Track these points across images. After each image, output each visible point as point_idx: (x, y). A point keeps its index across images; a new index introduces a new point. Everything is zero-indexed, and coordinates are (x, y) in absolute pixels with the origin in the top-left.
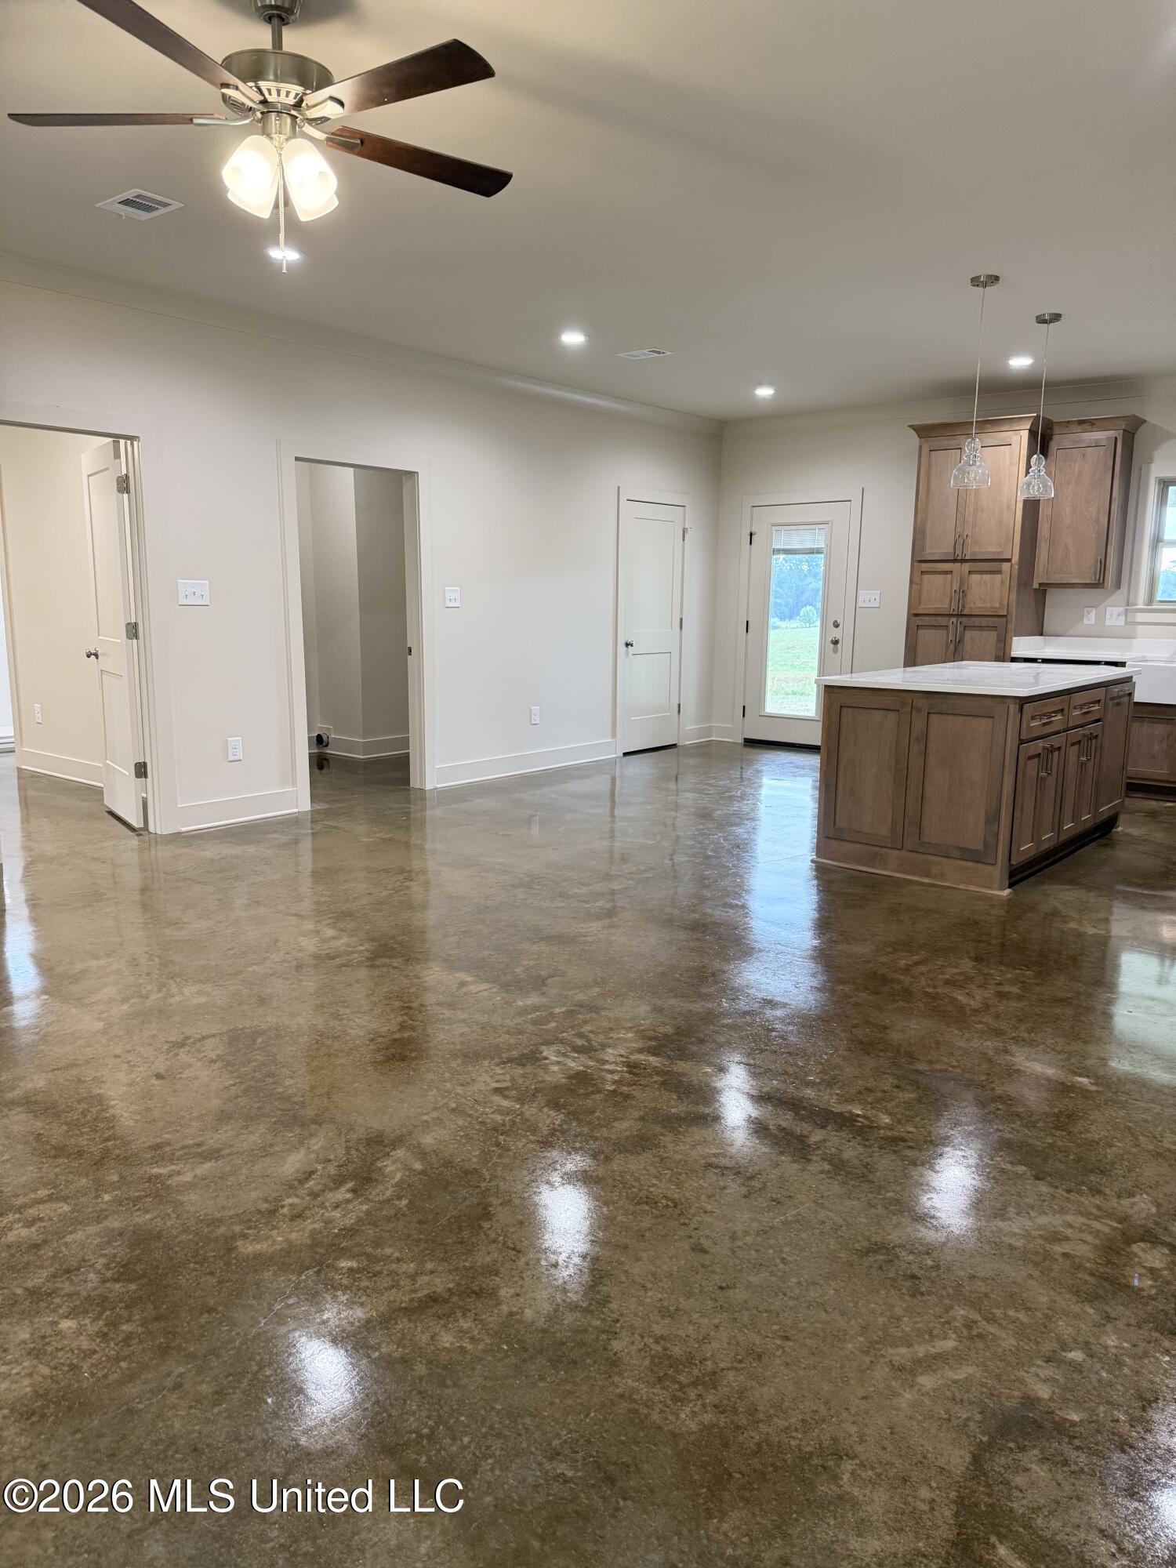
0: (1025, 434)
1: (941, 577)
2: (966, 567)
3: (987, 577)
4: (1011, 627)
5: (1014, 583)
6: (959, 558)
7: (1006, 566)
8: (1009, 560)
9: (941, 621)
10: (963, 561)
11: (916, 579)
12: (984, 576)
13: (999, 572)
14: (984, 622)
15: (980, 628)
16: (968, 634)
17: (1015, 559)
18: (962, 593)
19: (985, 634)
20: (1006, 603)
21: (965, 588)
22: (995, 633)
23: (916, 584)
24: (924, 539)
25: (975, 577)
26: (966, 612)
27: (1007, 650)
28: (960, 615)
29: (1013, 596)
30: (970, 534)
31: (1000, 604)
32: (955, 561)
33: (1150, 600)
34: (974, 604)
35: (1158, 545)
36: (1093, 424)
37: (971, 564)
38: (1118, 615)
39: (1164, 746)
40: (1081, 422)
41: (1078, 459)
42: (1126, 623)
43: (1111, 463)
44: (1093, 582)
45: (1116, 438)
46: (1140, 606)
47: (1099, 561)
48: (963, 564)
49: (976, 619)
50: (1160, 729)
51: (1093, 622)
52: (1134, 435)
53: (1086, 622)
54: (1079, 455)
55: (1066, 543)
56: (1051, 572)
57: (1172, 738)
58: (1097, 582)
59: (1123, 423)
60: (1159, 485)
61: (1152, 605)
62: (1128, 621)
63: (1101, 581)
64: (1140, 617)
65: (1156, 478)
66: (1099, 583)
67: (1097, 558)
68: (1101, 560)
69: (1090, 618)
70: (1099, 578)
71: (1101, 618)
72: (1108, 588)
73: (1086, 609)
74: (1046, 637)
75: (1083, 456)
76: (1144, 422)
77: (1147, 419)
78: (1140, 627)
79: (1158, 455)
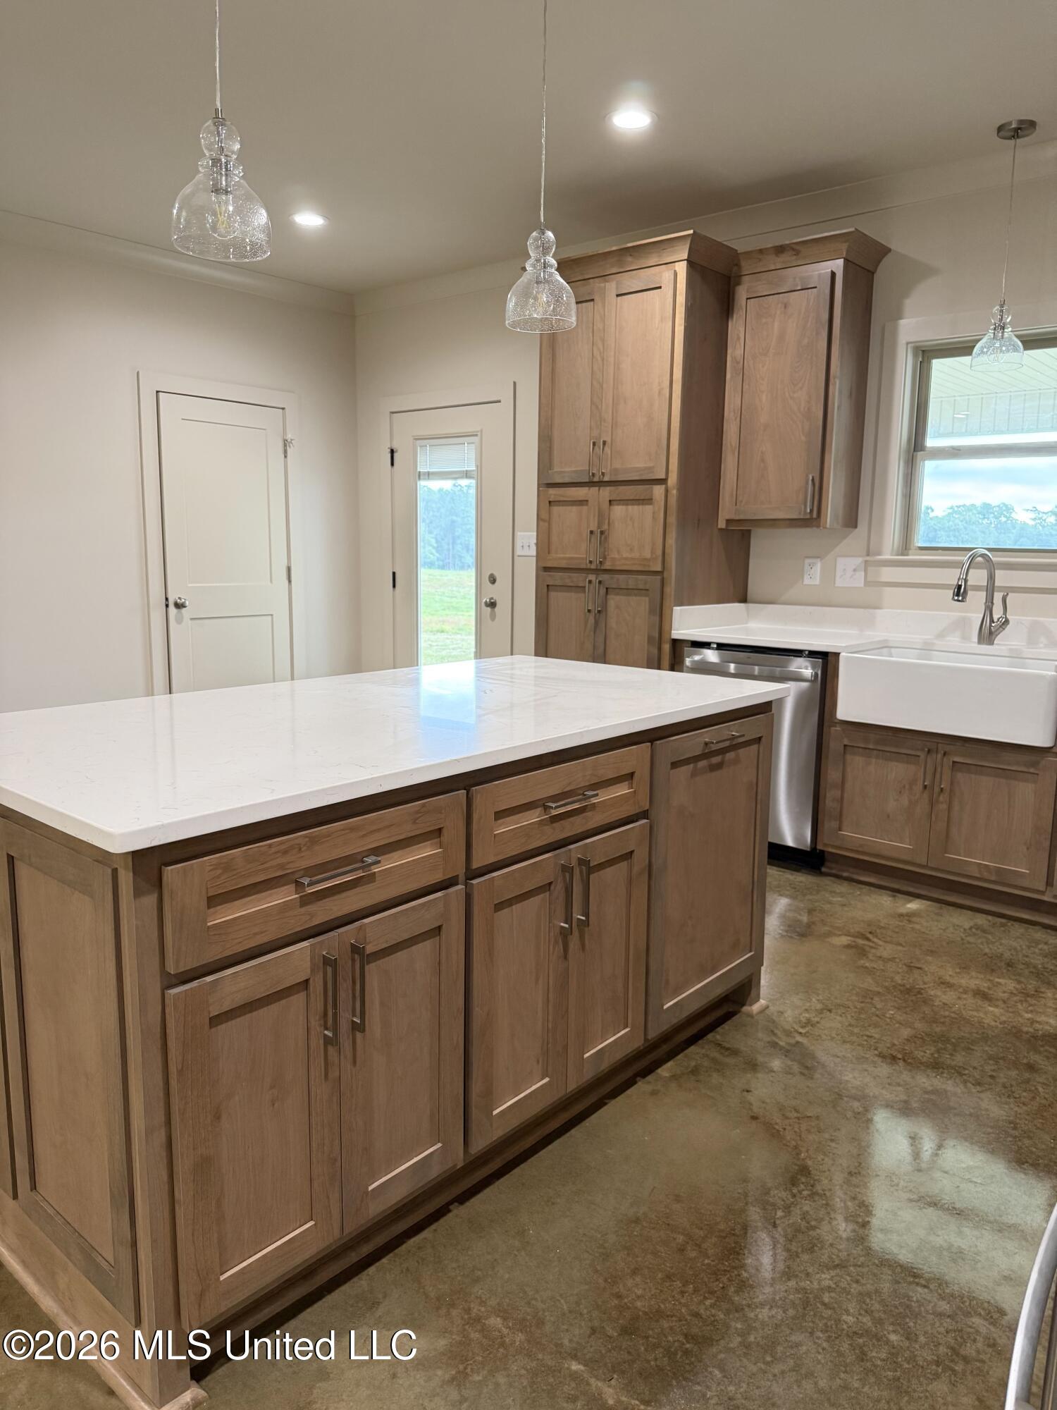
0: (682, 268)
1: (574, 508)
2: (606, 493)
3: (634, 510)
4: (670, 590)
5: (672, 519)
6: (596, 479)
7: (658, 491)
8: (662, 481)
9: (578, 579)
10: (601, 484)
11: (544, 515)
12: (630, 507)
13: (648, 501)
14: (632, 581)
15: (629, 591)
16: (613, 601)
17: (673, 479)
18: (601, 535)
19: (634, 600)
20: (659, 552)
21: (605, 527)
22: (647, 599)
23: (544, 520)
24: (551, 448)
25: (618, 510)
26: (607, 566)
27: (666, 627)
28: (597, 571)
29: (671, 540)
30: (608, 440)
31: (652, 552)
32: (590, 484)
33: (906, 544)
34: (619, 552)
35: (916, 456)
36: (797, 253)
37: (612, 488)
38: (855, 570)
39: (905, 801)
40: (780, 250)
41: (778, 312)
42: (867, 583)
43: (826, 316)
44: (802, 517)
45: (833, 275)
46: (887, 556)
47: (810, 482)
48: (602, 488)
49: (622, 577)
50: (897, 771)
51: (817, 582)
52: (873, 273)
53: (807, 581)
54: (780, 305)
55: (762, 453)
56: (741, 501)
57: (919, 787)
58: (808, 517)
59: (844, 247)
60: (915, 355)
61: (907, 555)
62: (869, 579)
63: (815, 515)
64: (888, 574)
65: (907, 344)
66: (811, 519)
67: (807, 476)
68: (813, 480)
69: (814, 576)
70: (811, 511)
71: (829, 575)
72: (828, 526)
73: (807, 561)
74: (751, 605)
75: (785, 307)
76: (887, 251)
77: (892, 246)
78: (887, 590)
79: (910, 305)
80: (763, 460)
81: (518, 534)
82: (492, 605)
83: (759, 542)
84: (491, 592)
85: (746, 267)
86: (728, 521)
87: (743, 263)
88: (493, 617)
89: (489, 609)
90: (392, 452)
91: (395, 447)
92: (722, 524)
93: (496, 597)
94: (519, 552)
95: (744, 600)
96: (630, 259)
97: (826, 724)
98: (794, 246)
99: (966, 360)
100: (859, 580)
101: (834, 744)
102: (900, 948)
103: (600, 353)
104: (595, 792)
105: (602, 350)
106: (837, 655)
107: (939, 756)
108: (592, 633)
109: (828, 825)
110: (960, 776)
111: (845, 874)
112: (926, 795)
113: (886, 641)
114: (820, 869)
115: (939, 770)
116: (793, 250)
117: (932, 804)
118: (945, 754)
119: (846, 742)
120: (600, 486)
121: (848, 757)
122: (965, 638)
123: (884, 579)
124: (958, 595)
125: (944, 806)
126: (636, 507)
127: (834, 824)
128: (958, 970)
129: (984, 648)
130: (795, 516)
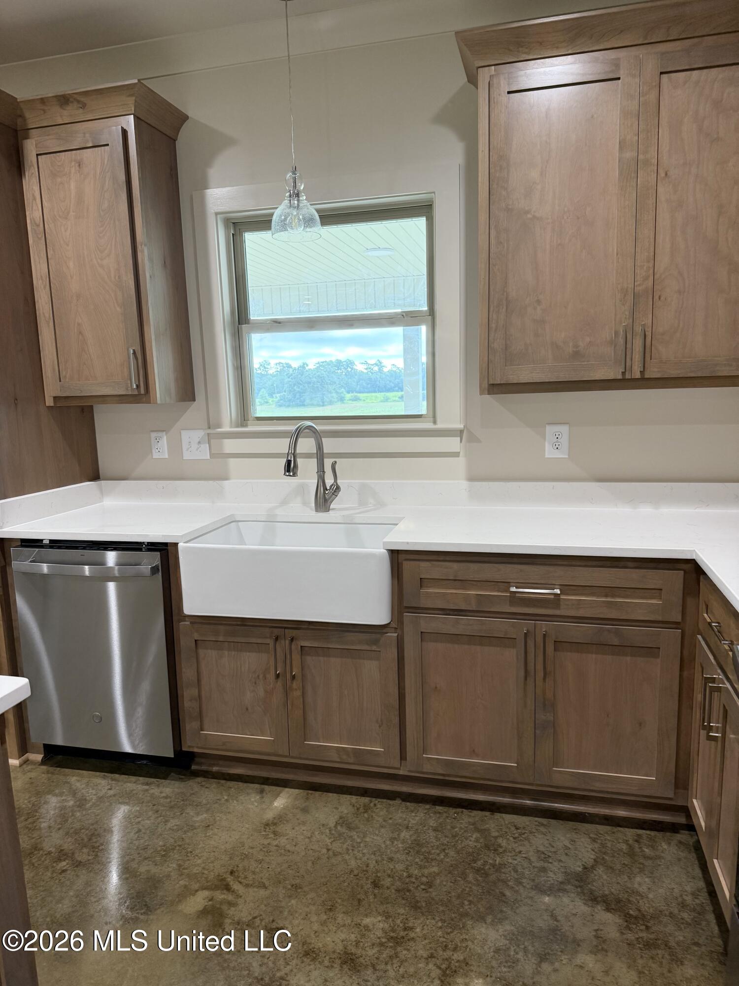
35: (241, 328)
36: (84, 106)
38: (199, 443)
39: (261, 692)
40: (64, 100)
41: (73, 170)
42: (212, 455)
43: (122, 177)
44: (130, 393)
45: (125, 133)
46: (226, 428)
47: (132, 356)
50: (250, 661)
51: (166, 455)
52: (175, 140)
53: (156, 455)
54: (73, 164)
55: (79, 324)
56: (65, 377)
57: (271, 676)
58: (136, 393)
59: (131, 101)
60: (227, 227)
61: (246, 426)
62: (213, 452)
63: (142, 391)
64: (230, 446)
65: (217, 214)
66: (140, 394)
67: (128, 350)
68: (134, 353)
69: (161, 449)
70: (138, 386)
72: (159, 401)
73: (153, 435)
74: (103, 482)
75: (80, 166)
76: (185, 118)
77: (190, 114)
78: (232, 462)
79: (213, 173)
80: (80, 333)
85: (31, 120)
86: (55, 398)
87: (26, 113)
92: (50, 402)
95: (95, 476)
97: (175, 618)
98: (75, 96)
100: (204, 453)
101: (184, 642)
106: (176, 545)
107: (287, 642)
109: (189, 727)
110: (310, 660)
111: (215, 769)
112: (280, 683)
113: (232, 515)
114: (189, 767)
115: (288, 657)
116: (78, 102)
117: (286, 692)
118: (292, 640)
119: (196, 636)
121: (201, 652)
123: (228, 450)
124: (289, 471)
125: (298, 693)
127: (195, 725)
129: (322, 516)
130: (122, 392)
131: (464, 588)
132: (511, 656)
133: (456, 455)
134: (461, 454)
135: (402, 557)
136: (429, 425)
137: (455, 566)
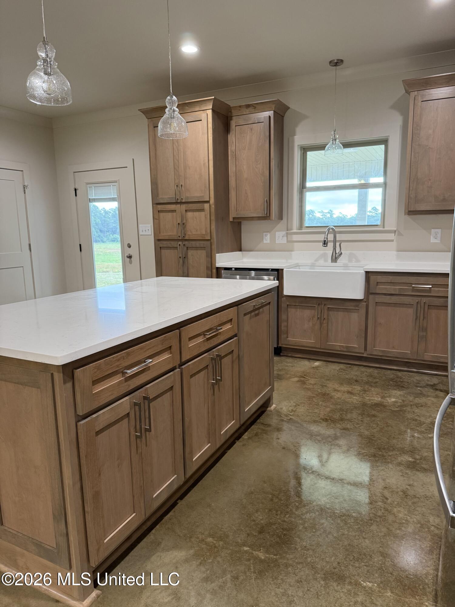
0: (210, 112)
1: (170, 214)
2: (184, 207)
3: (197, 214)
4: (214, 247)
5: (213, 218)
6: (179, 201)
7: (206, 206)
8: (208, 202)
9: (174, 244)
10: (181, 203)
11: (156, 217)
12: (195, 213)
13: (202, 210)
14: (198, 244)
15: (197, 248)
16: (190, 252)
17: (212, 201)
18: (183, 225)
19: (199, 252)
20: (209, 231)
21: (184, 221)
22: (205, 251)
23: (156, 219)
24: (157, 188)
25: (190, 214)
26: (187, 238)
27: (213, 262)
28: (183, 240)
29: (213, 227)
30: (183, 184)
31: (206, 232)
32: (176, 203)
33: (301, 226)
34: (191, 232)
35: (303, 190)
36: (255, 108)
37: (186, 205)
38: (283, 237)
39: (311, 324)
40: (248, 106)
41: (248, 132)
42: (288, 241)
43: (268, 134)
44: (263, 216)
45: (270, 117)
46: (295, 231)
47: (266, 201)
48: (182, 205)
49: (193, 242)
50: (307, 313)
51: (268, 242)
52: (283, 117)
53: (265, 242)
54: (249, 129)
55: (246, 190)
56: (239, 210)
57: (316, 318)
58: (266, 216)
59: (273, 106)
60: (301, 150)
61: (302, 230)
62: (289, 240)
63: (268, 215)
64: (295, 238)
65: (298, 145)
66: (267, 216)
67: (264, 199)
68: (267, 201)
69: (267, 239)
70: (267, 213)
71: (273, 239)
72: (273, 219)
73: (264, 234)
74: (244, 252)
75: (251, 130)
76: (288, 108)
77: (290, 106)
78: (296, 244)
79: (298, 130)
80: (246, 193)
81: (140, 225)
82: (130, 257)
83: (245, 227)
84: (129, 251)
85: (234, 113)
86: (234, 218)
87: (233, 111)
88: (131, 262)
89: (128, 259)
90: (76, 190)
91: (77, 188)
92: (231, 219)
93: (131, 254)
94: (141, 233)
95: (240, 250)
96: (187, 108)
97: (280, 297)
98: (254, 105)
99: (322, 152)
100: (284, 241)
101: (283, 305)
102: (317, 379)
103: (177, 147)
104: (221, 328)
105: (177, 145)
106: (282, 270)
107: (323, 306)
108: (182, 267)
109: (283, 336)
110: (331, 313)
111: (290, 355)
112: (318, 322)
113: (298, 264)
114: (280, 354)
115: (323, 311)
116: (253, 106)
117: (321, 324)
118: (325, 305)
119: (288, 303)
120: (181, 204)
121: (289, 309)
122: (326, 261)
123: (294, 240)
124: (325, 244)
125: (326, 325)
126: (197, 213)
127: (285, 336)
128: (339, 385)
129: (334, 264)
130: (261, 216)
131: (394, 286)
132: (410, 311)
133: (392, 241)
134: (395, 241)
135: (370, 274)
136: (382, 229)
137: (391, 277)
